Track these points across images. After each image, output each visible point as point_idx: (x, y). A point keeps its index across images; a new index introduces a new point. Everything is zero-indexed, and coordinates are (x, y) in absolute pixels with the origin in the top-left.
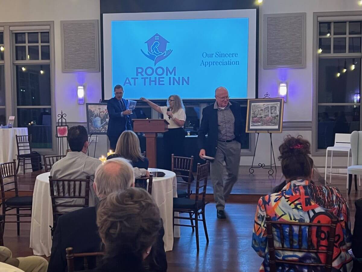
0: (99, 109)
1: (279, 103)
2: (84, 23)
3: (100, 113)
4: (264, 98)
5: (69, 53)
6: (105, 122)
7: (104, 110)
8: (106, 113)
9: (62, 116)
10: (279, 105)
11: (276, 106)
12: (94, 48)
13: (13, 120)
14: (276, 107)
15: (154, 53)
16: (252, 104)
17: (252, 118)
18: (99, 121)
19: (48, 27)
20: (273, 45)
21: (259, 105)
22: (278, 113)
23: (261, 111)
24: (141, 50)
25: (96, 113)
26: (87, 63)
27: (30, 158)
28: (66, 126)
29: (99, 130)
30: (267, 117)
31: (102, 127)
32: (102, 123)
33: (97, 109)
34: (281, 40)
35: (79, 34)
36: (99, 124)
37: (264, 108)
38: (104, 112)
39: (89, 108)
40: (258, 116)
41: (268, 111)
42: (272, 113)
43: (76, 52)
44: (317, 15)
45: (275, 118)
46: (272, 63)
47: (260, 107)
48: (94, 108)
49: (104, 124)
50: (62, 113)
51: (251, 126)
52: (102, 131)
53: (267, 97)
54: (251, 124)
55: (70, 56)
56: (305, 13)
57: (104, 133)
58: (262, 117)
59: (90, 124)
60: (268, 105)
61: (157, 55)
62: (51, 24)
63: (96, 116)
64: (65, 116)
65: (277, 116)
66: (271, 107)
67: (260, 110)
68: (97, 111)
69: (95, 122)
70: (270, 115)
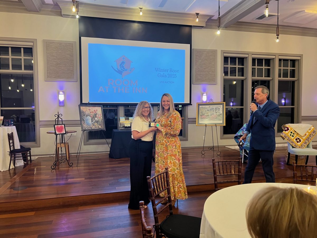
0: (90, 110)
1: (222, 106)
2: (64, 43)
3: (90, 113)
4: (209, 102)
5: (51, 66)
6: (95, 120)
7: (93, 111)
8: (94, 113)
9: (58, 116)
10: (222, 107)
11: (219, 107)
12: (73, 63)
13: (1, 120)
14: (219, 109)
15: (122, 69)
16: (200, 106)
17: (201, 115)
18: (89, 119)
19: (32, 44)
20: (199, 69)
21: (206, 107)
22: (221, 112)
23: (208, 111)
24: (112, 66)
25: (87, 113)
26: (66, 74)
27: (21, 153)
28: (62, 124)
29: (90, 127)
30: (213, 115)
31: (92, 124)
32: (92, 121)
33: (88, 110)
34: (203, 66)
35: (60, 51)
36: (90, 121)
37: (210, 109)
38: (93, 113)
39: (81, 109)
40: (205, 115)
41: (213, 111)
42: (216, 113)
43: (58, 65)
44: (223, 52)
45: (219, 116)
46: (198, 80)
47: (207, 108)
48: (85, 109)
49: (94, 122)
50: (58, 113)
51: (200, 121)
52: (93, 128)
53: (211, 102)
54: (200, 120)
55: (51, 68)
56: (217, 50)
57: (94, 129)
58: (208, 115)
59: (83, 122)
60: (213, 107)
61: (124, 71)
62: (34, 41)
63: (87, 116)
64: (61, 116)
65: (221, 114)
66: (216, 108)
67: (206, 110)
68: (88, 111)
69: (87, 120)
70: (215, 114)
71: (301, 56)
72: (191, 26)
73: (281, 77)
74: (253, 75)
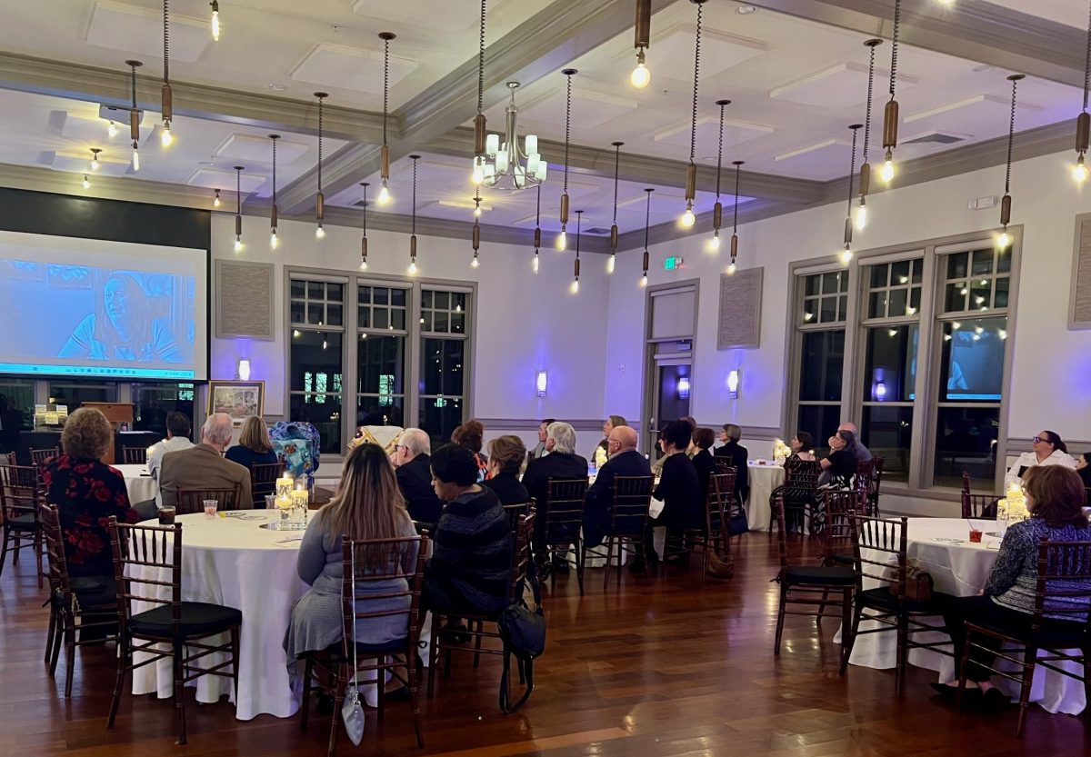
4: (233, 380)
14: (252, 394)
16: (216, 387)
17: (217, 406)
20: (229, 305)
21: (227, 389)
22: (256, 401)
23: (231, 398)
30: (239, 407)
34: (241, 298)
40: (225, 405)
41: (241, 398)
44: (288, 269)
45: (251, 408)
46: (228, 331)
47: (228, 392)
56: (273, 265)
58: (231, 407)
65: (255, 405)
66: (246, 393)
67: (228, 396)
70: (244, 404)
71: (474, 285)
72: (209, 211)
73: (430, 330)
74: (363, 322)
